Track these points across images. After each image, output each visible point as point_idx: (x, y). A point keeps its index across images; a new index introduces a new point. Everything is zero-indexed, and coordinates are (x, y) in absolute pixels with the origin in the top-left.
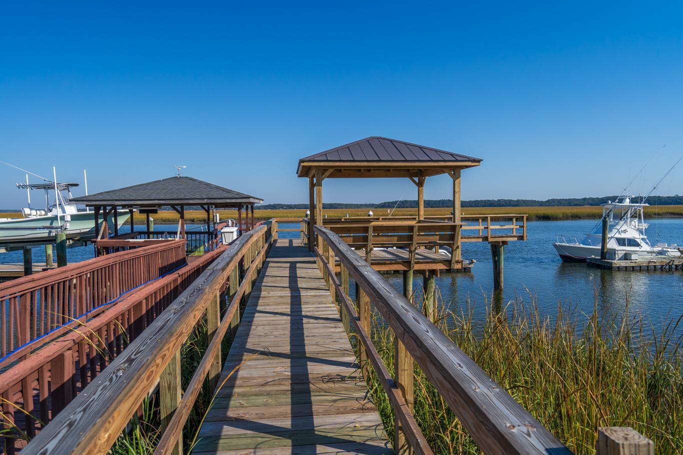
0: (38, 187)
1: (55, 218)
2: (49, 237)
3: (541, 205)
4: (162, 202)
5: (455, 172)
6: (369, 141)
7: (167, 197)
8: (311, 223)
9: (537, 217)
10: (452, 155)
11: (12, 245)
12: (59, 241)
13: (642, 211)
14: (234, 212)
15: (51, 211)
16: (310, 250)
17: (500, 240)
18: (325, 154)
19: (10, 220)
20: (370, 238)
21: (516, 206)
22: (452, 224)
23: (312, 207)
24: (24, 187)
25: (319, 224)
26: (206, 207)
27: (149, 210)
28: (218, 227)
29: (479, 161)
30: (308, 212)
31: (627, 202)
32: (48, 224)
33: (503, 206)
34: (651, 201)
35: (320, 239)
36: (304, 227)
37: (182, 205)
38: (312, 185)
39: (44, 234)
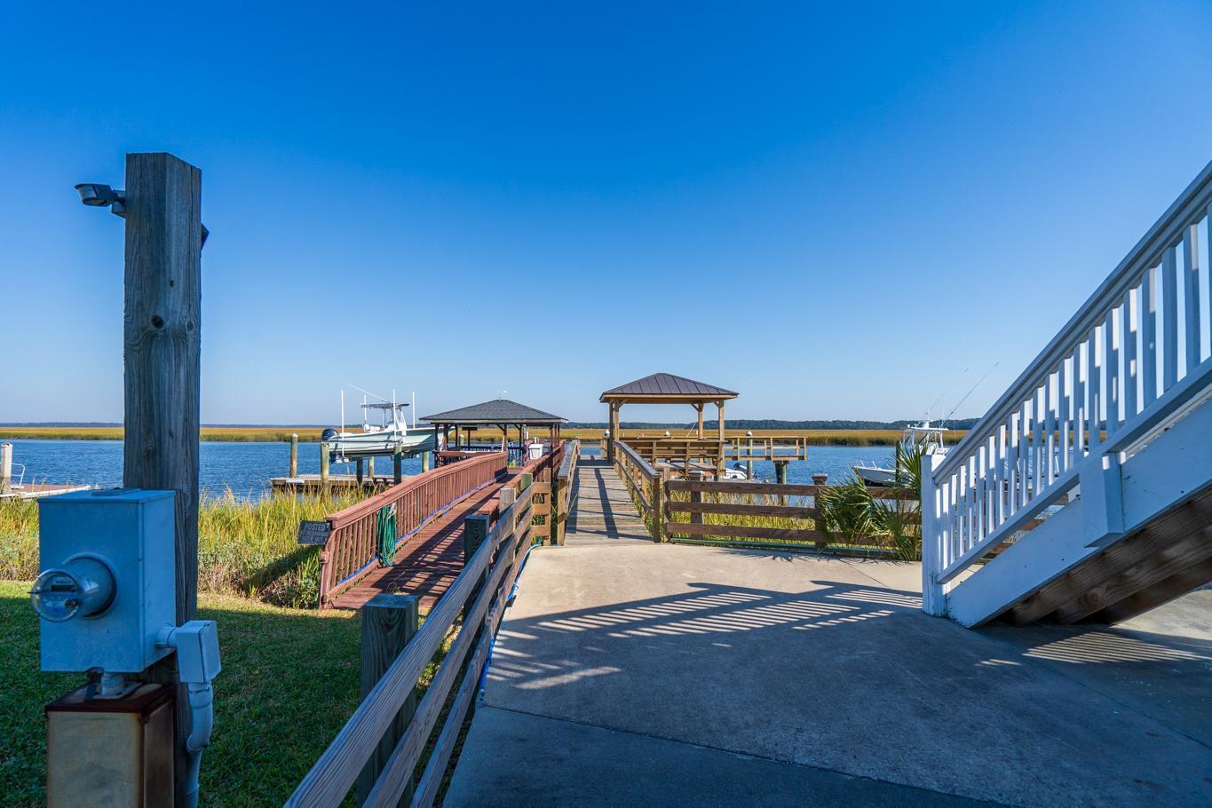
0: (375, 406)
1: (392, 433)
2: (386, 449)
3: (886, 429)
4: (490, 421)
5: (720, 402)
6: (655, 377)
7: (495, 417)
8: (610, 440)
9: (870, 441)
10: (717, 389)
11: (354, 456)
12: (397, 453)
13: (941, 436)
14: (546, 432)
15: (387, 427)
16: (609, 461)
17: (783, 459)
18: (621, 388)
19: (351, 435)
20: (654, 450)
21: (855, 429)
22: (717, 441)
23: (611, 426)
24: (365, 406)
25: (617, 440)
26: (519, 426)
27: (470, 428)
28: (527, 443)
29: (736, 394)
30: (608, 432)
31: (926, 426)
32: (385, 438)
33: (839, 428)
34: (951, 425)
35: (617, 449)
36: (604, 445)
37: (506, 424)
38: (612, 410)
39: (382, 446)
